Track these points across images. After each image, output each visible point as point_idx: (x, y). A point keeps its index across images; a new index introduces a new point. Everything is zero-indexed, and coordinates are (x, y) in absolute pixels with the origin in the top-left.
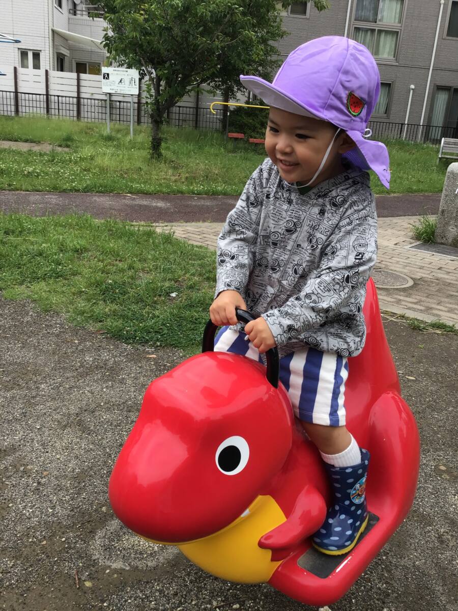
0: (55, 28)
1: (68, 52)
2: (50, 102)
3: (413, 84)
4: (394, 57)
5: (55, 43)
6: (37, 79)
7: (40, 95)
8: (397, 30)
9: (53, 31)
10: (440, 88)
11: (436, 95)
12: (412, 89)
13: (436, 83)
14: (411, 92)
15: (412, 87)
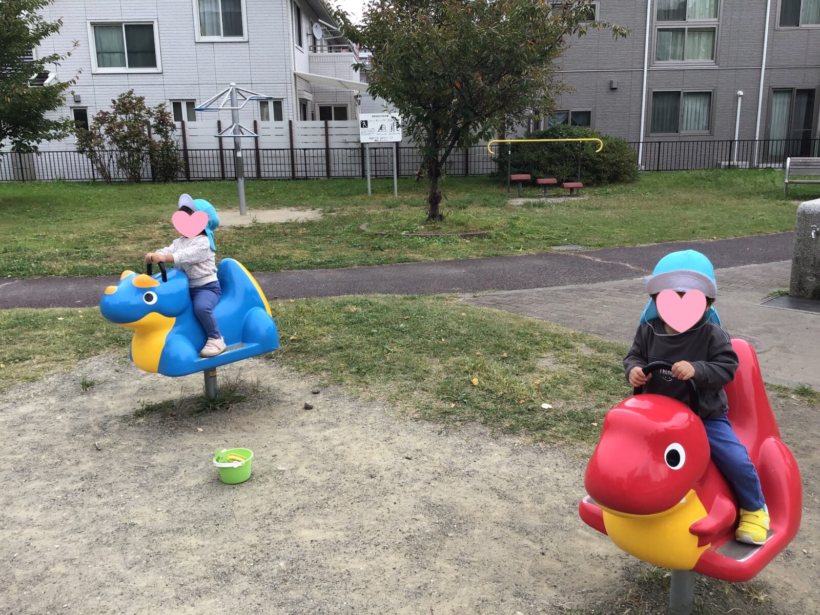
0: (297, 71)
1: (311, 95)
2: (295, 158)
3: (741, 90)
4: (712, 59)
5: (298, 88)
6: (280, 132)
7: (284, 149)
8: (715, 26)
9: (295, 75)
10: (777, 91)
11: (774, 100)
12: (740, 96)
13: (772, 85)
14: (740, 99)
15: (741, 93)
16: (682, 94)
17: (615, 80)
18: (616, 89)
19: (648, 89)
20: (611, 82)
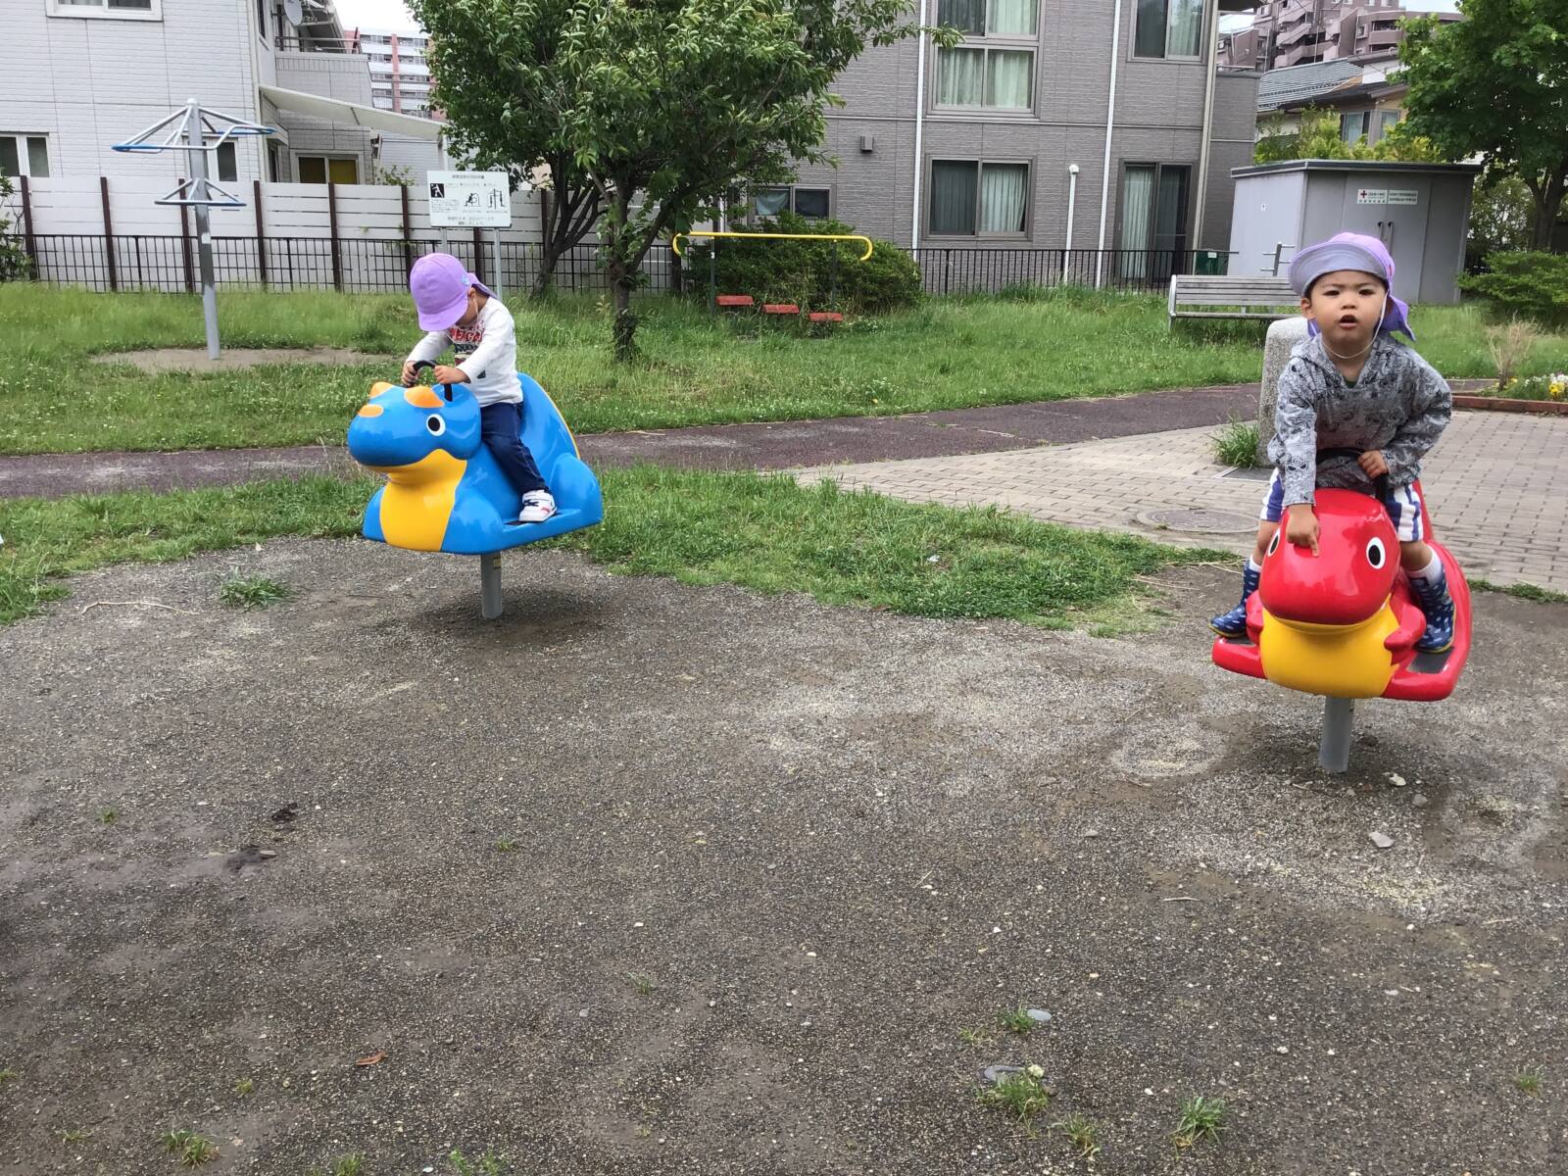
0: (264, 86)
1: (285, 134)
2: (268, 256)
3: (1075, 162)
4: (1029, 106)
5: (265, 119)
7: (244, 239)
8: (1031, 49)
9: (260, 92)
10: (1132, 167)
11: (1127, 182)
12: (1074, 173)
13: (1125, 156)
14: (1073, 178)
15: (1074, 168)
16: (980, 166)
17: (868, 136)
18: (869, 151)
19: (925, 156)
20: (862, 140)
